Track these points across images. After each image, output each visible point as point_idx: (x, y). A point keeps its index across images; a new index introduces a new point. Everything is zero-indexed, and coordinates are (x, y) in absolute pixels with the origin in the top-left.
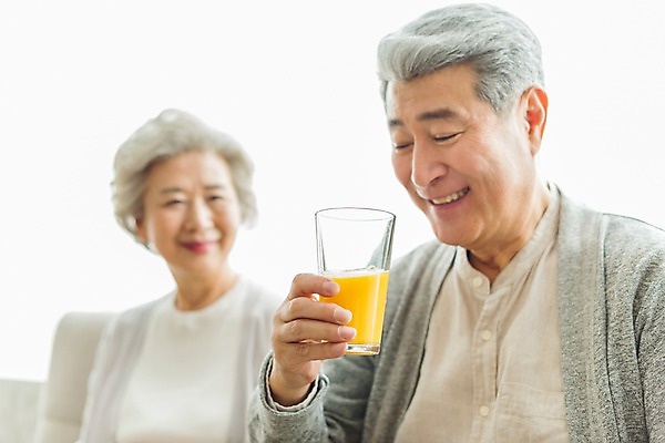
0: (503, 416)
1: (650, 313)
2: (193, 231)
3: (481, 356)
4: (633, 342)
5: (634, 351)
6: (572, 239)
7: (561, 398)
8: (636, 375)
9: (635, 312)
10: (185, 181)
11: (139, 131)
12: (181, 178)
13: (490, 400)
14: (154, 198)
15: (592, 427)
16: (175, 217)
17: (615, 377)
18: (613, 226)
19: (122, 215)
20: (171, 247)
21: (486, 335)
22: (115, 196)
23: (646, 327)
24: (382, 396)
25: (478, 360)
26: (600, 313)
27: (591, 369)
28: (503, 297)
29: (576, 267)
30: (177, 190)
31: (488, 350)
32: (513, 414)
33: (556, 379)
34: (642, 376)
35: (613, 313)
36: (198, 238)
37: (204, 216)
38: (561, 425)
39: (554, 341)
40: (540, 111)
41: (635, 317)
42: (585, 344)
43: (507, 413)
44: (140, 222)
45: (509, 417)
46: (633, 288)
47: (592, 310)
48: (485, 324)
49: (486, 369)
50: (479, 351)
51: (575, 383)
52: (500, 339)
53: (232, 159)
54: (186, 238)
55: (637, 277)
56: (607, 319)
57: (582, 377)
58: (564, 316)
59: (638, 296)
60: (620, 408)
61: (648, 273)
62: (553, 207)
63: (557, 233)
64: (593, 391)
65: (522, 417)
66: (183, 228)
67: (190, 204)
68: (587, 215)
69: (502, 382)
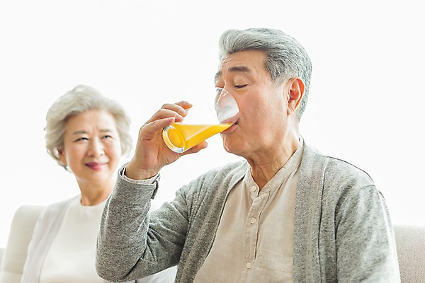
0: (258, 268)
1: (344, 214)
2: (93, 156)
3: (249, 233)
4: (334, 230)
5: (334, 235)
6: (308, 170)
7: (292, 259)
8: (334, 249)
9: (336, 213)
10: (88, 127)
11: (62, 97)
12: (87, 125)
13: (252, 259)
14: (70, 137)
15: (307, 277)
16: (82, 148)
17: (322, 250)
18: (331, 163)
19: (50, 148)
20: (80, 166)
21: (253, 221)
22: (47, 136)
23: (341, 222)
24: (192, 245)
25: (247, 235)
26: (317, 213)
27: (310, 243)
28: (264, 199)
29: (308, 186)
30: (84, 132)
31: (254, 229)
32: (264, 268)
33: (290, 248)
34: (337, 250)
35: (324, 213)
36: (96, 160)
37: (99, 147)
38: (289, 275)
39: (291, 226)
40: (298, 93)
41: (336, 216)
42: (308, 230)
43: (261, 267)
44: (61, 152)
45: (261, 269)
46: (336, 199)
47: (313, 210)
48: (253, 214)
49: (251, 240)
50: (248, 230)
51: (300, 252)
52: (260, 223)
53: (117, 115)
54: (88, 161)
55: (340, 193)
56: (321, 216)
57: (304, 247)
58: (297, 213)
59: (339, 204)
60: (323, 268)
61: (346, 191)
62: (299, 151)
63: (300, 165)
64: (309, 257)
65: (268, 269)
66: (86, 154)
67: (91, 141)
68: (318, 157)
69: (260, 249)
